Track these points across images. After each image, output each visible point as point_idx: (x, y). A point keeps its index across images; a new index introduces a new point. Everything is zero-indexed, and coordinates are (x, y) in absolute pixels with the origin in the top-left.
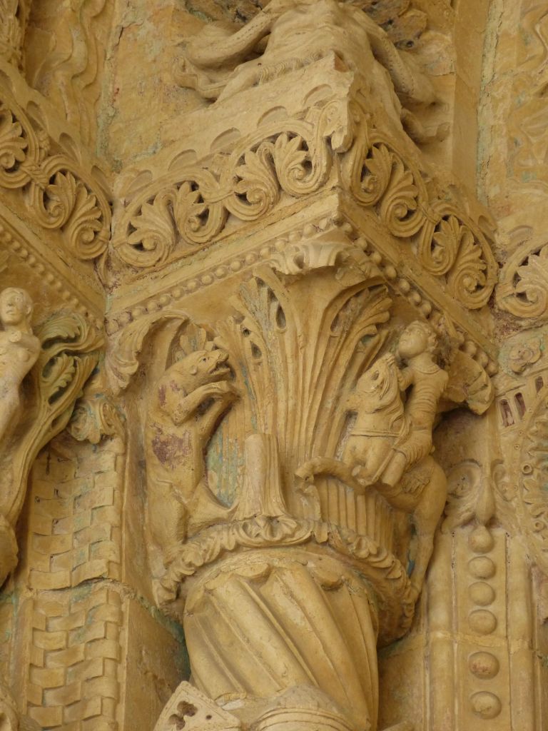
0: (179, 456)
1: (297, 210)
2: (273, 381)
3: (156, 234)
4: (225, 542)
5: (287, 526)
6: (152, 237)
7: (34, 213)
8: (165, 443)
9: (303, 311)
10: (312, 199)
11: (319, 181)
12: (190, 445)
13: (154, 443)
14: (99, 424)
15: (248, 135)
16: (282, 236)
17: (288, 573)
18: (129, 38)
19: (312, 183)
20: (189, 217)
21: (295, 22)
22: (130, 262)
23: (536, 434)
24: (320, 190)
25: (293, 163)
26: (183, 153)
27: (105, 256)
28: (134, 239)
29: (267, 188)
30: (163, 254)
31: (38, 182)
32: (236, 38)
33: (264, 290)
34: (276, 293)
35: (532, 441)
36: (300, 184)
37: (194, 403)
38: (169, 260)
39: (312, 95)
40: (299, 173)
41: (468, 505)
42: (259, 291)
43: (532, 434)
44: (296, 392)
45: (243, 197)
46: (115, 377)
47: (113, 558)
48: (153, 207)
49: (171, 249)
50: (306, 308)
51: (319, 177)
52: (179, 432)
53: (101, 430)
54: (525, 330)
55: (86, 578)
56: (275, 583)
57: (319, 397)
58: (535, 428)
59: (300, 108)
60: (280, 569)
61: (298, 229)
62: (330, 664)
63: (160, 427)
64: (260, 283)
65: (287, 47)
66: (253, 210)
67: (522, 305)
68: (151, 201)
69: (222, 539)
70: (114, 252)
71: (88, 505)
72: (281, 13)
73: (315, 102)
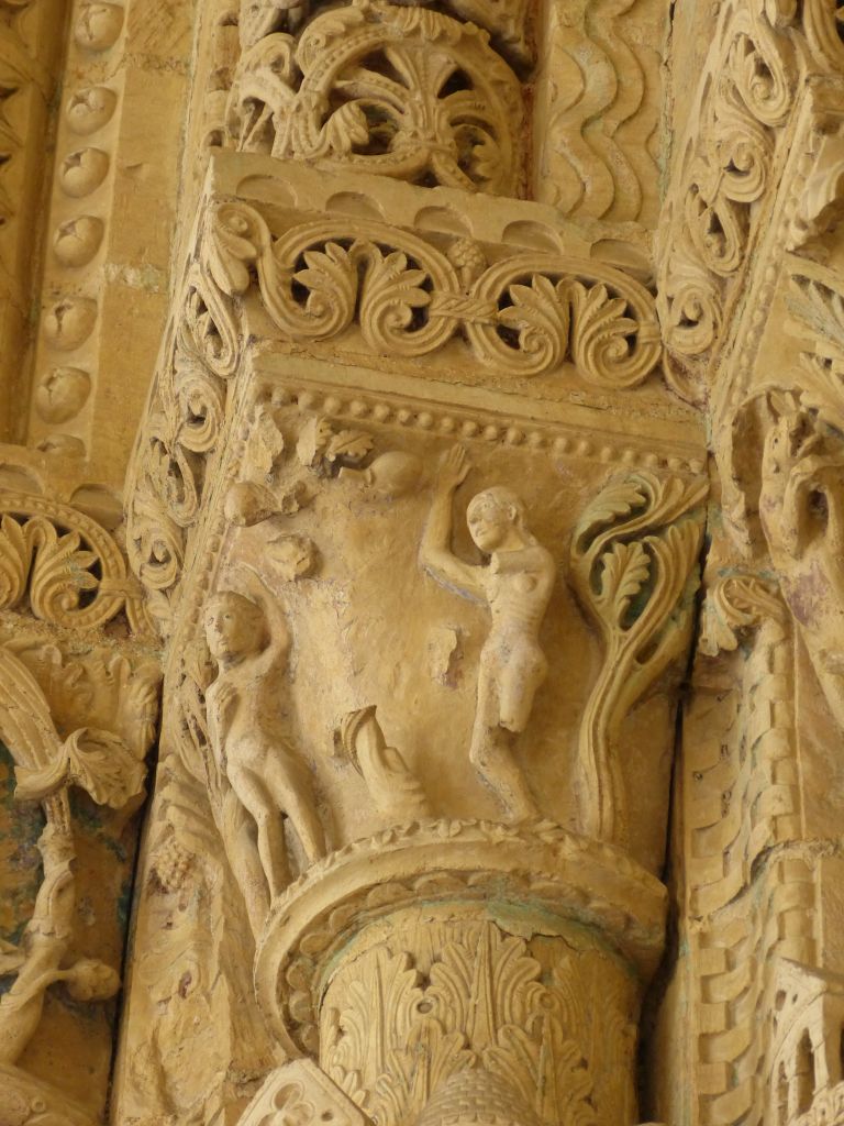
7: (495, 365)
12: (823, 578)
31: (472, 319)
47: (779, 809)
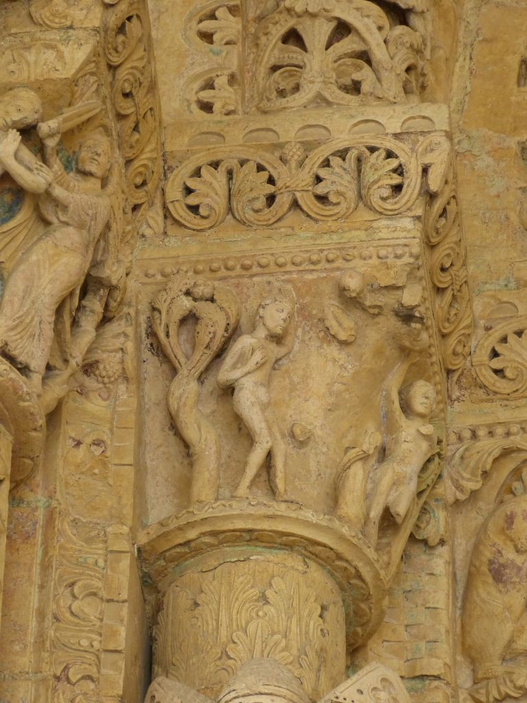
0: (515, 582)
3: (519, 366)
6: (516, 368)
8: (504, 566)
13: (491, 562)
14: (442, 529)
22: (486, 383)
27: (460, 371)
28: (496, 363)
30: (522, 387)
47: (448, 661)
48: (521, 339)
52: (519, 560)
53: (442, 535)
55: (424, 673)
63: (500, 549)
68: (519, 334)
70: (470, 369)
71: (420, 603)
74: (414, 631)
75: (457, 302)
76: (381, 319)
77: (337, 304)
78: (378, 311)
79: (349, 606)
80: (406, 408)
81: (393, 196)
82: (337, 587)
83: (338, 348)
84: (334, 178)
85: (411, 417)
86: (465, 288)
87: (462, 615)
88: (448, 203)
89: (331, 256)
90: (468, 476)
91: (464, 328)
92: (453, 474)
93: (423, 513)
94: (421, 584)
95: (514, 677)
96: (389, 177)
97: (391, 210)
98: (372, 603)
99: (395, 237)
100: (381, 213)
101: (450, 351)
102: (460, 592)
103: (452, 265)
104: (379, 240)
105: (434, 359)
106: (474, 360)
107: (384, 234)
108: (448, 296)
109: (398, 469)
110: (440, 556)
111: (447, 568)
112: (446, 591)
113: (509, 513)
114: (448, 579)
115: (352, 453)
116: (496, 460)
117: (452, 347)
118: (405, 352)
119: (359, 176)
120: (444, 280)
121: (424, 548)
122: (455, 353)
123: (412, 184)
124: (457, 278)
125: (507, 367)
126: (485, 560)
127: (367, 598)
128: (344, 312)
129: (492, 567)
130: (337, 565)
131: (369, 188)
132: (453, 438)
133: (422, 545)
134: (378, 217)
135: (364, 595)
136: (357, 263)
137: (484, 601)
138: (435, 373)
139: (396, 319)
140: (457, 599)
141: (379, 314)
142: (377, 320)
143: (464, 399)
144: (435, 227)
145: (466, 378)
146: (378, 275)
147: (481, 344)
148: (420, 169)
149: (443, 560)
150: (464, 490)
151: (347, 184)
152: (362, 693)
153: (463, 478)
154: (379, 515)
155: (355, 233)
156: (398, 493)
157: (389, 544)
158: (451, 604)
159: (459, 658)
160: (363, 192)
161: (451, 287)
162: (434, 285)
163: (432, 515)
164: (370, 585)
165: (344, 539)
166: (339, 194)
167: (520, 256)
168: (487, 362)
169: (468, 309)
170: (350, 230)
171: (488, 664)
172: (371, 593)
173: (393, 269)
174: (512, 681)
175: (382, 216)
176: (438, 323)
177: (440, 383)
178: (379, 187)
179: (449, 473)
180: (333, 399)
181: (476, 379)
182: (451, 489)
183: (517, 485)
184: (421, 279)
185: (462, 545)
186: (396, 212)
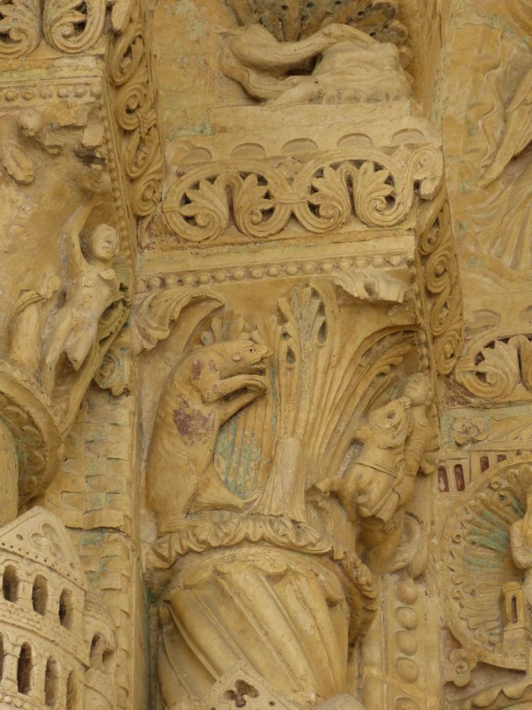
0: (201, 433)
1: (367, 239)
2: (300, 391)
3: (211, 213)
4: (250, 531)
5: (312, 535)
6: (208, 215)
8: (189, 417)
9: (344, 334)
10: (385, 233)
11: (398, 218)
13: (177, 413)
14: (126, 378)
15: (327, 151)
16: (349, 258)
17: (303, 579)
18: (166, 10)
19: (390, 218)
20: (254, 208)
21: (356, 54)
22: (177, 231)
23: (473, 507)
24: (396, 227)
25: (376, 194)
26: (247, 144)
27: (150, 217)
28: (187, 210)
29: (342, 207)
30: (213, 235)
32: (292, 49)
33: (316, 302)
34: (327, 309)
35: (468, 513)
36: (377, 215)
37: (231, 388)
38: (217, 242)
39: (400, 135)
40: (381, 204)
41: (406, 556)
42: (310, 301)
43: (470, 507)
44: (318, 406)
45: (314, 208)
46: (140, 336)
48: (213, 186)
49: (222, 232)
50: (348, 332)
51: (399, 215)
52: (205, 411)
53: (127, 384)
54: (473, 407)
55: (103, 525)
56: (289, 586)
57: (336, 418)
58: (472, 502)
59: (387, 143)
60: (295, 573)
61: (367, 257)
62: (332, 678)
63: (186, 400)
64: (315, 294)
65: (353, 77)
66: (322, 223)
67: (479, 384)
68: (212, 180)
69: (247, 528)
70: (161, 216)
71: (102, 453)
72: (340, 41)
73: (406, 143)
74: (94, 482)
75: (145, 145)
76: (60, 160)
77: (16, 144)
78: (57, 152)
79: (22, 453)
80: (88, 252)
81: (76, 34)
82: (10, 433)
83: (16, 188)
84: (16, 15)
85: (93, 262)
86: (154, 132)
87: (147, 467)
88: (134, 42)
89: (10, 95)
90: (155, 325)
91: (153, 173)
92: (140, 323)
93: (108, 362)
94: (103, 434)
95: (197, 531)
96: (72, 14)
97: (73, 48)
98: (47, 451)
99: (77, 75)
100: (63, 51)
101: (138, 196)
102: (146, 445)
103: (138, 106)
104: (60, 78)
105: (119, 203)
106: (165, 206)
107: (66, 72)
108: (135, 139)
109: (77, 314)
110: (125, 406)
111: (132, 418)
112: (130, 443)
113: (196, 363)
114: (133, 430)
115: (27, 296)
116: (185, 309)
117: (141, 192)
118: (87, 195)
119: (42, 13)
120: (130, 122)
121: (108, 398)
122: (144, 199)
123: (96, 21)
124: (145, 121)
125: (198, 213)
126: (171, 411)
127: (41, 445)
128: (22, 151)
129: (177, 418)
130: (8, 410)
131: (51, 26)
132: (142, 286)
133: (106, 395)
134: (60, 55)
135: (37, 442)
136: (37, 101)
137: (168, 453)
138: (120, 218)
139: (76, 160)
140: (143, 451)
141: (59, 154)
142: (57, 160)
143: (154, 246)
144: (120, 67)
145: (156, 225)
146: (58, 115)
147: (173, 190)
148: (104, 7)
149: (128, 411)
150: (151, 338)
151: (29, 22)
152: (22, 538)
153: (150, 327)
154: (56, 361)
155: (35, 71)
156: (76, 339)
157: (67, 392)
158: (134, 456)
159: (143, 511)
160: (46, 30)
161: (138, 130)
162: (120, 128)
163: (116, 363)
164: (44, 432)
165: (16, 383)
166: (21, 31)
167: (217, 102)
168: (178, 209)
169: (159, 154)
170: (31, 68)
171: (172, 518)
172: (45, 440)
173: (73, 108)
174: (194, 535)
175: (65, 54)
176: (125, 167)
177: (127, 229)
178: (61, 25)
179: (136, 322)
180: (10, 241)
181: (166, 226)
182: (138, 338)
183: (206, 335)
184: (103, 119)
185: (149, 397)
186: (78, 51)
